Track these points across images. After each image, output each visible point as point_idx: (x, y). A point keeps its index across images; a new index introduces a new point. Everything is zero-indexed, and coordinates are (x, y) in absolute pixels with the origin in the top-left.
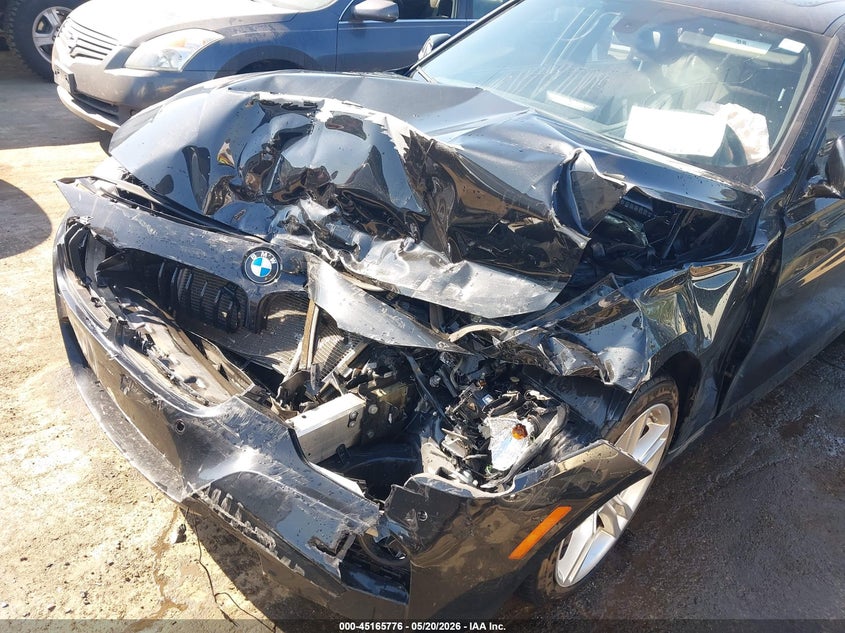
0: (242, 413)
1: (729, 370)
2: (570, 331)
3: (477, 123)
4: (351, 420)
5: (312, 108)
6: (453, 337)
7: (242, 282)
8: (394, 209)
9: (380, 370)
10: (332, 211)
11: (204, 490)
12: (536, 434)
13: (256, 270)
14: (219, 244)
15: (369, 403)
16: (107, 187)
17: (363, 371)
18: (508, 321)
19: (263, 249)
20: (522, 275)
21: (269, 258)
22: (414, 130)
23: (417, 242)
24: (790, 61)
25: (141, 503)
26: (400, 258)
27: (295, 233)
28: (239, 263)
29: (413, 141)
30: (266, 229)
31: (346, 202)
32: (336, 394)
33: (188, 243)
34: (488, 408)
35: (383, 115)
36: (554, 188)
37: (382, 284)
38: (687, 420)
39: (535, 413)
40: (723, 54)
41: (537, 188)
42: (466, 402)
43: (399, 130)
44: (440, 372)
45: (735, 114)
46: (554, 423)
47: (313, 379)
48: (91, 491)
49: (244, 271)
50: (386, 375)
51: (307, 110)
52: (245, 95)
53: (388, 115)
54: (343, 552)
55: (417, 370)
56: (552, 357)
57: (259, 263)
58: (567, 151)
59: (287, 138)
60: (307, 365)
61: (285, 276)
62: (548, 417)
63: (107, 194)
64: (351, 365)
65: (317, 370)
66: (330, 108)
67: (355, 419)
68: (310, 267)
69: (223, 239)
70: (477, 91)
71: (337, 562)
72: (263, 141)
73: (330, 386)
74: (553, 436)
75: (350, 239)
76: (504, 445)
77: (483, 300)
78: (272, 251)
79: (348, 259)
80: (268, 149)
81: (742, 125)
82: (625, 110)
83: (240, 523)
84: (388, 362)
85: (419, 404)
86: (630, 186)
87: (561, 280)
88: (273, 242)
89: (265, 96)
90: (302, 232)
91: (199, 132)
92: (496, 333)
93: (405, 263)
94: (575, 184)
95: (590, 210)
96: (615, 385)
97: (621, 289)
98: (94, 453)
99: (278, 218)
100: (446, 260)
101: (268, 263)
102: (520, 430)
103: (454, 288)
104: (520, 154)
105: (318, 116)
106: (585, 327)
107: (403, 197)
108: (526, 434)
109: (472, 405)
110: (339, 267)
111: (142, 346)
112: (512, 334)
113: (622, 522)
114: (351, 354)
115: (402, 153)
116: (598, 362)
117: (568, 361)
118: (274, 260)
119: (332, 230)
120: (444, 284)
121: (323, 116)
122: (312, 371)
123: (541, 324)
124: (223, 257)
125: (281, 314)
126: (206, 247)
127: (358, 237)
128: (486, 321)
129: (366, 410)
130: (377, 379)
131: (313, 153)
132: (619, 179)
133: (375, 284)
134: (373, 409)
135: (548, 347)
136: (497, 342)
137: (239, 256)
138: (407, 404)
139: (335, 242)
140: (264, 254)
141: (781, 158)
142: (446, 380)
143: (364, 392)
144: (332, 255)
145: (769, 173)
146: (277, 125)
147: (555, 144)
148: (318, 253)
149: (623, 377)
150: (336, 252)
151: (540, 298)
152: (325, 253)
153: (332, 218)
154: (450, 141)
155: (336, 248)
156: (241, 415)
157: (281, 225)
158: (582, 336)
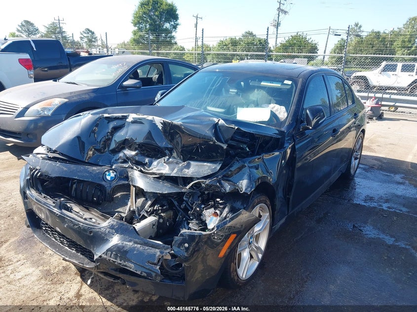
0: (115, 223)
1: (288, 195)
2: (227, 178)
3: (185, 116)
4: (154, 225)
5: (125, 118)
6: (188, 187)
7: (103, 183)
8: (159, 147)
9: (162, 206)
10: (136, 152)
11: (103, 253)
12: (221, 214)
13: (108, 178)
14: (93, 170)
15: (159, 218)
16: (43, 156)
17: (155, 208)
18: (206, 178)
19: (111, 170)
20: (208, 162)
21: (113, 173)
22: (164, 120)
23: (170, 158)
24: (289, 87)
25: (66, 283)
26: (165, 164)
27: (122, 163)
28: (102, 176)
29: (164, 124)
30: (110, 163)
31: (141, 148)
32: (146, 217)
33: (80, 171)
34: (203, 208)
35: (152, 117)
36: (213, 131)
37: (159, 174)
38: (276, 212)
39: (220, 208)
40: (266, 87)
41: (208, 132)
42: (195, 208)
43: (158, 121)
44: (184, 202)
45: (274, 107)
46: (226, 210)
47: (136, 212)
48: (43, 281)
49: (104, 179)
50: (164, 208)
51: (124, 118)
52: (98, 116)
53: (154, 117)
54: (160, 264)
55: (176, 203)
56: (222, 186)
57: (109, 175)
58: (216, 120)
59: (116, 129)
60: (134, 208)
61: (120, 179)
62: (224, 208)
63: (44, 159)
64: (150, 207)
65: (138, 209)
66: (132, 117)
67: (155, 225)
68: (130, 174)
69: (95, 168)
70: (183, 107)
71: (158, 267)
72: (107, 131)
73: (143, 215)
74: (227, 214)
75: (144, 161)
76: (211, 220)
77: (196, 172)
78: (114, 170)
79: (144, 168)
80: (109, 134)
81: (277, 110)
82: (235, 109)
83: (119, 262)
84: (165, 203)
85: (178, 218)
86: (236, 128)
87: (221, 161)
88: (113, 167)
89: (106, 115)
90: (125, 162)
91: (81, 131)
92: (203, 182)
93: (167, 165)
94: (220, 129)
95: (226, 137)
96: (244, 192)
97: (240, 161)
98: (41, 268)
99: (115, 159)
100: (181, 162)
101: (113, 175)
102: (216, 214)
103: (185, 170)
104: (201, 123)
105: (127, 120)
106: (231, 176)
107: (163, 143)
108: (218, 215)
109: (198, 209)
110: (141, 171)
111: (69, 209)
112: (208, 181)
113: (260, 256)
114: (149, 203)
115: (160, 128)
116: (238, 186)
117: (228, 187)
118: (115, 173)
119: (137, 159)
120: (182, 170)
121: (130, 119)
122: (136, 210)
123: (217, 177)
124: (95, 175)
125: (119, 194)
126: (88, 172)
127: (147, 160)
128: (198, 179)
129: (158, 221)
130: (161, 209)
131: (127, 133)
132: (233, 126)
133: (156, 175)
134: (161, 221)
135: (220, 184)
136: (203, 185)
137: (102, 174)
138: (173, 219)
139: (138, 163)
140: (111, 171)
141: (290, 119)
142: (187, 205)
143: (157, 214)
144: (138, 168)
145: (287, 124)
146: (112, 125)
147: (211, 119)
148: (132, 168)
149: (246, 189)
150: (139, 167)
151: (215, 168)
152: (135, 168)
153: (137, 154)
154: (177, 122)
155: (139, 165)
156: (114, 224)
157: (116, 160)
158: (230, 179)
